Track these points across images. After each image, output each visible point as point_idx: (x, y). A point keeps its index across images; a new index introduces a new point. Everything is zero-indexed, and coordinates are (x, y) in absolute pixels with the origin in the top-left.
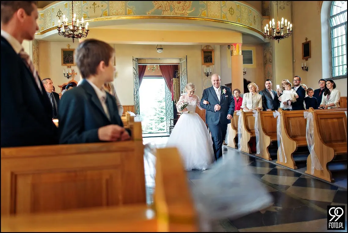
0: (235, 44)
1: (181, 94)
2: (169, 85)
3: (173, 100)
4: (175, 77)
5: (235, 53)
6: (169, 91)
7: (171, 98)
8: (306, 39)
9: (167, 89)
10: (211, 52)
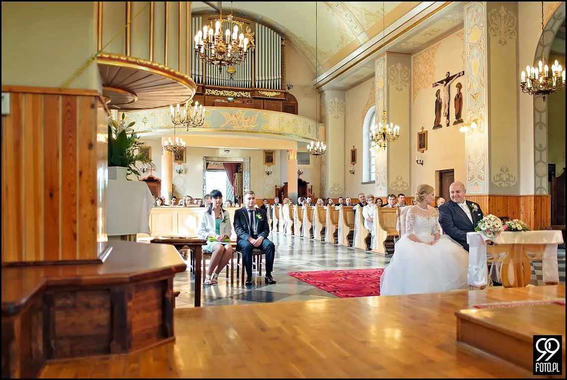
0: (292, 151)
1: (244, 190)
2: (232, 180)
3: (234, 194)
4: (237, 172)
5: (291, 158)
6: (231, 186)
7: (233, 192)
8: (354, 147)
9: (229, 183)
10: (272, 153)
